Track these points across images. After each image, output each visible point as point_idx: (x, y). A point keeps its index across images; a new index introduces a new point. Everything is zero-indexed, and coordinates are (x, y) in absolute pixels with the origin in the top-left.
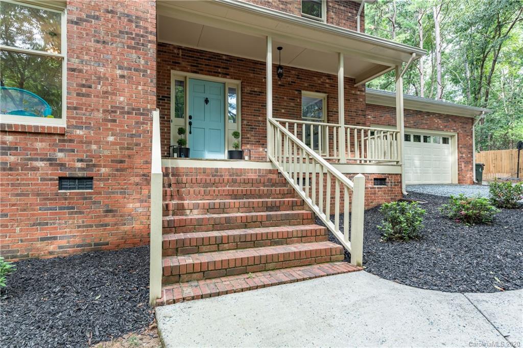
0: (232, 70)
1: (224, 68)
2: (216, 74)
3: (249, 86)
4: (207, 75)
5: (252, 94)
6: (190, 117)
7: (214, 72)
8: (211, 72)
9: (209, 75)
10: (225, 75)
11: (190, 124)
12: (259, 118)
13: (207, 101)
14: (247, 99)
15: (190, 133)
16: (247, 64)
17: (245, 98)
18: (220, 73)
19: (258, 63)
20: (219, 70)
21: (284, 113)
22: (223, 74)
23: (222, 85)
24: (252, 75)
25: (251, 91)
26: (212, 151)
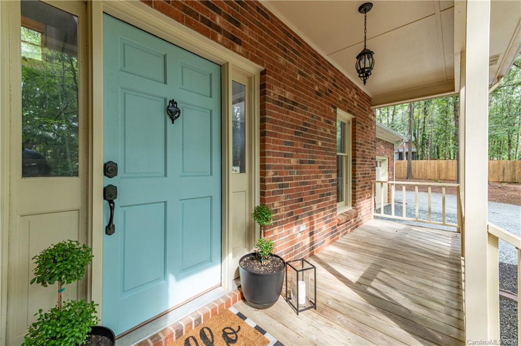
0: (246, 33)
1: (230, 19)
2: (208, 29)
3: (279, 85)
4: (182, 22)
5: (281, 105)
6: (110, 169)
7: (204, 20)
8: (196, 16)
9: (189, 24)
10: (232, 41)
11: (110, 194)
12: (292, 160)
13: (172, 112)
14: (274, 116)
15: (110, 229)
16: (275, 30)
17: (271, 114)
18: (218, 29)
19: (291, 36)
20: (218, 20)
21: (321, 148)
22: (226, 34)
23: (215, 70)
24: (282, 60)
25: (280, 97)
26: (191, 267)
